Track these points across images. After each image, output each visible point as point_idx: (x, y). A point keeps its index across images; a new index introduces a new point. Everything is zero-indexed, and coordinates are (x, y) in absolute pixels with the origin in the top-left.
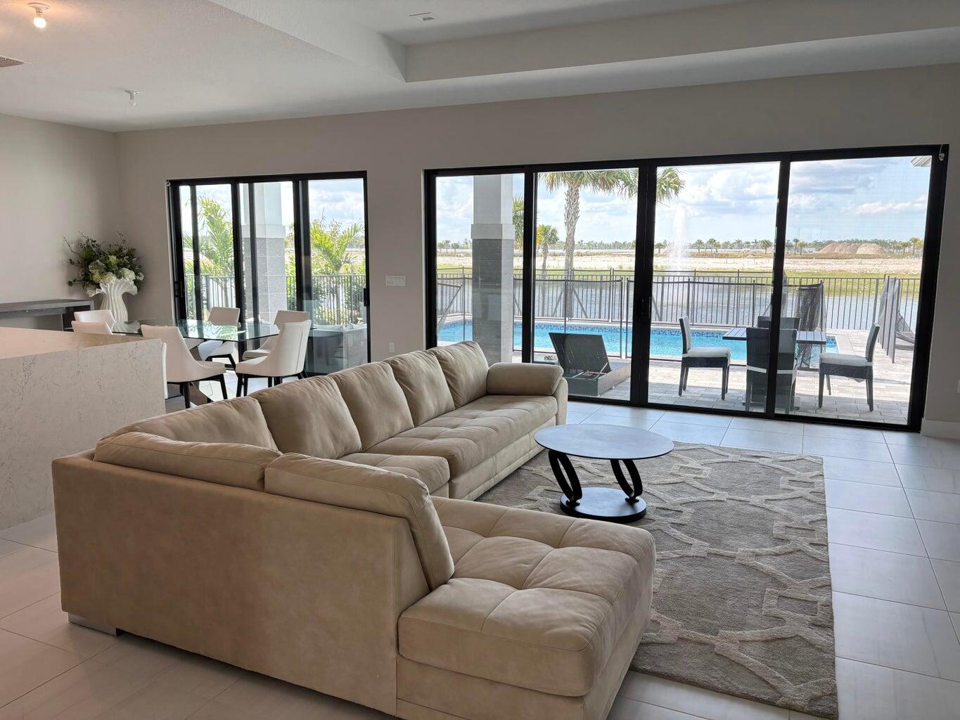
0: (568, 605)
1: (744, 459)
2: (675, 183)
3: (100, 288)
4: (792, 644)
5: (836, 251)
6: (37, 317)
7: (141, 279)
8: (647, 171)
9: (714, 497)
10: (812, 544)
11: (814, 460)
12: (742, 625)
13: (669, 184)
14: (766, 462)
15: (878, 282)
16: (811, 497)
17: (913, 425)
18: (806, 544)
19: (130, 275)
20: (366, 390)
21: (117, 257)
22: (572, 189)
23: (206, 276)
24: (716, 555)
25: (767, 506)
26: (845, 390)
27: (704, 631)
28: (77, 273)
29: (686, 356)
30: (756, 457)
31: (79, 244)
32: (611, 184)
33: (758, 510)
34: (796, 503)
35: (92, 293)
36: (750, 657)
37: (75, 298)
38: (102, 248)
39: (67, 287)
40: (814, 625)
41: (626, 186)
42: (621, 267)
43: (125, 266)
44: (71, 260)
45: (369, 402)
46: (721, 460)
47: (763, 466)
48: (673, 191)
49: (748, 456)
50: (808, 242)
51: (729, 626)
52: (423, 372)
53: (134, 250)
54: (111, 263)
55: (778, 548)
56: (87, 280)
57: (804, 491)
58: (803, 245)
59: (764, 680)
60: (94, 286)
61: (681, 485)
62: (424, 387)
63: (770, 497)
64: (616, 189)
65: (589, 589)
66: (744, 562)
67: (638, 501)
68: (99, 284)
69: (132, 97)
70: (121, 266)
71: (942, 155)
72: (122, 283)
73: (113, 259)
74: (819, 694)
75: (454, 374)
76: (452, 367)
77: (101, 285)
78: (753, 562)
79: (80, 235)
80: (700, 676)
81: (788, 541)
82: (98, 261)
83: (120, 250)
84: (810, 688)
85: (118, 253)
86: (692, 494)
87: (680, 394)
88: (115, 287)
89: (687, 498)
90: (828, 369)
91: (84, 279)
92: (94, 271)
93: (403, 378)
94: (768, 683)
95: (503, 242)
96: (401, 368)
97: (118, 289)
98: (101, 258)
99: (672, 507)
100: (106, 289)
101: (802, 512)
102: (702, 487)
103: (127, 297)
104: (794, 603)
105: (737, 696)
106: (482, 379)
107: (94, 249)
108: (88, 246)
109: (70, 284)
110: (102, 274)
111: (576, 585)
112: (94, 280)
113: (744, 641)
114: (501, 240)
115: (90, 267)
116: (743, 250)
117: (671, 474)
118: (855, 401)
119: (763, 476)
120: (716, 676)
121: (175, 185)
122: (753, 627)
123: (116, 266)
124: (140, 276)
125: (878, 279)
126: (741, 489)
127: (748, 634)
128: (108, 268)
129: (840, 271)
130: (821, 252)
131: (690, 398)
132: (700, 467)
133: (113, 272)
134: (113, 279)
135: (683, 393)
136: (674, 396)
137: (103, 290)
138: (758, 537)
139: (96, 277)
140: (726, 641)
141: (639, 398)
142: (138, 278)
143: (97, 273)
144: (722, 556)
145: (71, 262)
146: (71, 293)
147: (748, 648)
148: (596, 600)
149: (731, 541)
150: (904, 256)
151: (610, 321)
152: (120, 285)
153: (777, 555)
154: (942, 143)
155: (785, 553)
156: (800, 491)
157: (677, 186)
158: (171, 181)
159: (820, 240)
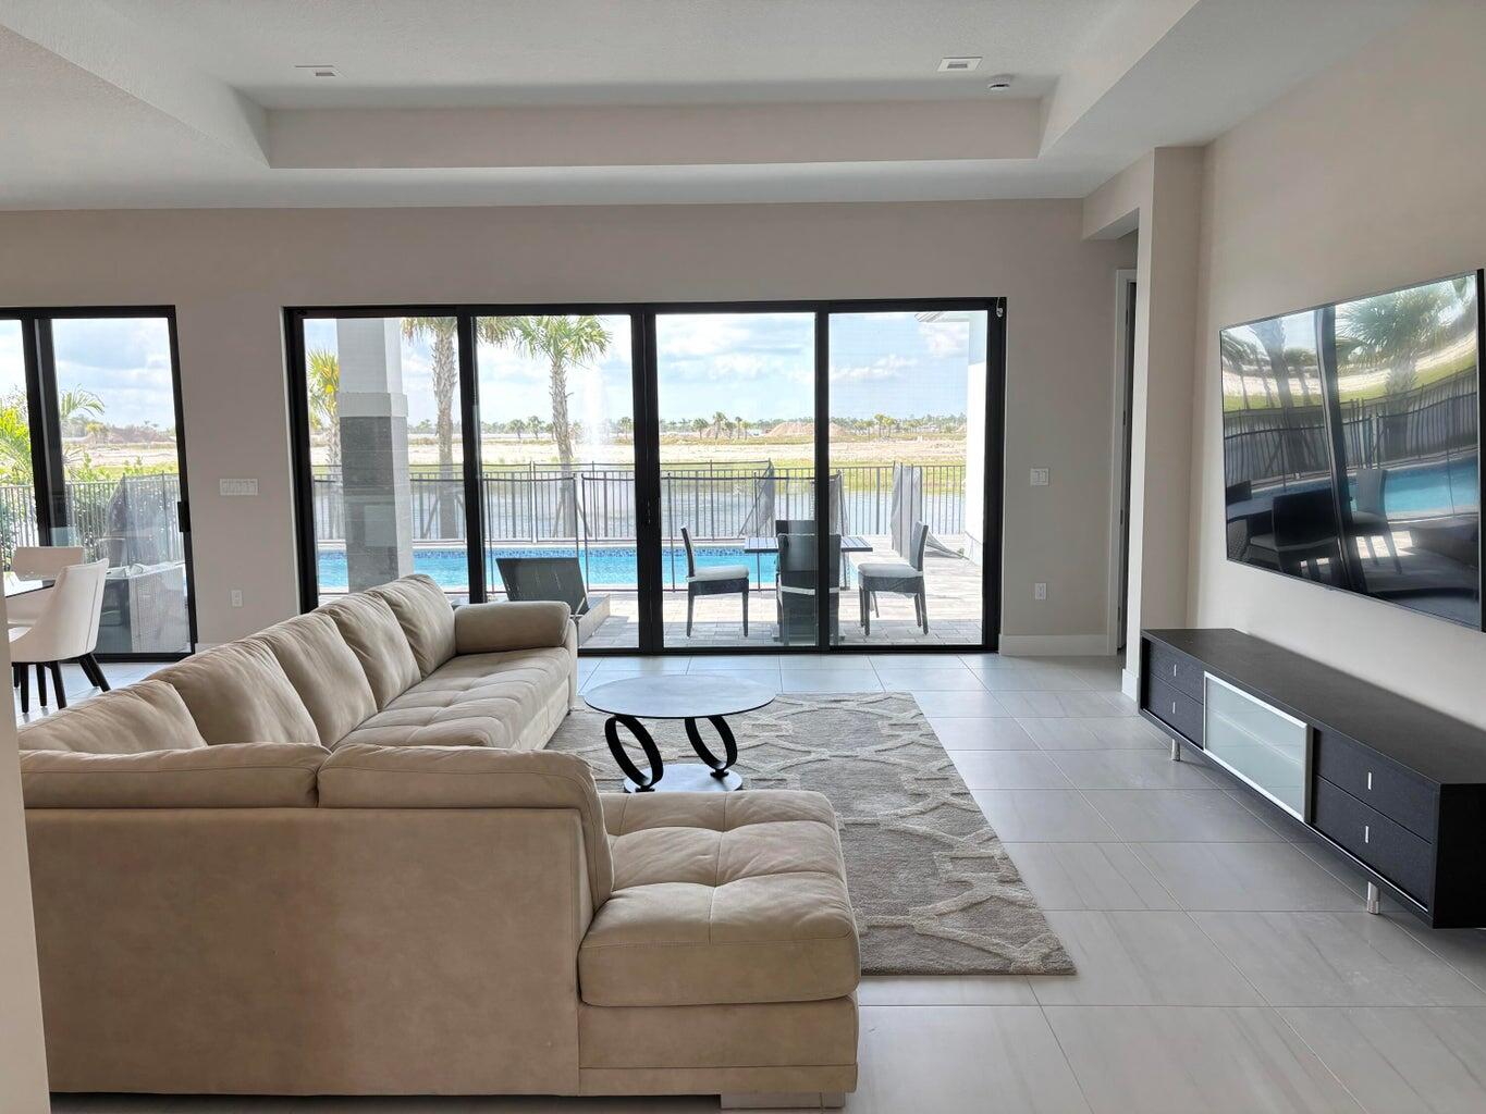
0: (800, 889)
1: (823, 706)
2: (601, 335)
4: (990, 906)
5: (788, 434)
8: (643, 321)
9: (812, 757)
10: (953, 794)
11: (903, 697)
12: (930, 899)
13: (591, 337)
14: (851, 705)
15: (878, 473)
16: (923, 740)
17: (989, 645)
18: (947, 796)
20: (311, 659)
22: (442, 341)
24: (855, 824)
25: (881, 758)
26: (893, 611)
27: (890, 913)
29: (693, 579)
30: (835, 701)
32: (502, 333)
33: (873, 765)
34: (908, 750)
36: (954, 928)
40: (1003, 882)
41: (525, 338)
42: (502, 460)
45: (320, 679)
46: (794, 710)
47: (850, 712)
48: (597, 347)
49: (826, 702)
50: (752, 422)
51: (916, 903)
52: (376, 625)
55: (920, 806)
57: (914, 735)
58: (747, 426)
59: (984, 950)
61: (764, 748)
62: (384, 650)
63: (879, 747)
64: (510, 342)
65: (809, 867)
66: (890, 827)
67: (727, 774)
71: (1000, 311)
74: (1046, 950)
75: (415, 626)
76: (409, 616)
78: (901, 825)
80: (915, 962)
81: (926, 795)
84: (1036, 946)
86: (785, 757)
87: (689, 635)
89: (782, 763)
90: (873, 583)
93: (353, 637)
94: (990, 952)
95: (393, 421)
96: (347, 621)
99: (769, 777)
101: (925, 760)
102: (792, 746)
104: (969, 863)
105: (965, 974)
106: (450, 631)
111: (788, 865)
113: (941, 915)
114: (389, 418)
116: (668, 433)
117: (745, 735)
118: (902, 623)
119: (855, 723)
120: (930, 959)
122: (942, 898)
125: (878, 468)
126: (839, 742)
127: (941, 906)
129: (802, 460)
130: (770, 435)
131: (702, 638)
132: (774, 722)
135: (692, 633)
136: (680, 637)
138: (894, 798)
140: (919, 918)
141: (651, 642)
144: (862, 824)
147: (946, 920)
148: (824, 878)
149: (860, 805)
150: (870, 438)
151: (535, 541)
153: (922, 813)
154: (999, 296)
155: (931, 810)
156: (907, 736)
157: (603, 340)
159: (766, 418)
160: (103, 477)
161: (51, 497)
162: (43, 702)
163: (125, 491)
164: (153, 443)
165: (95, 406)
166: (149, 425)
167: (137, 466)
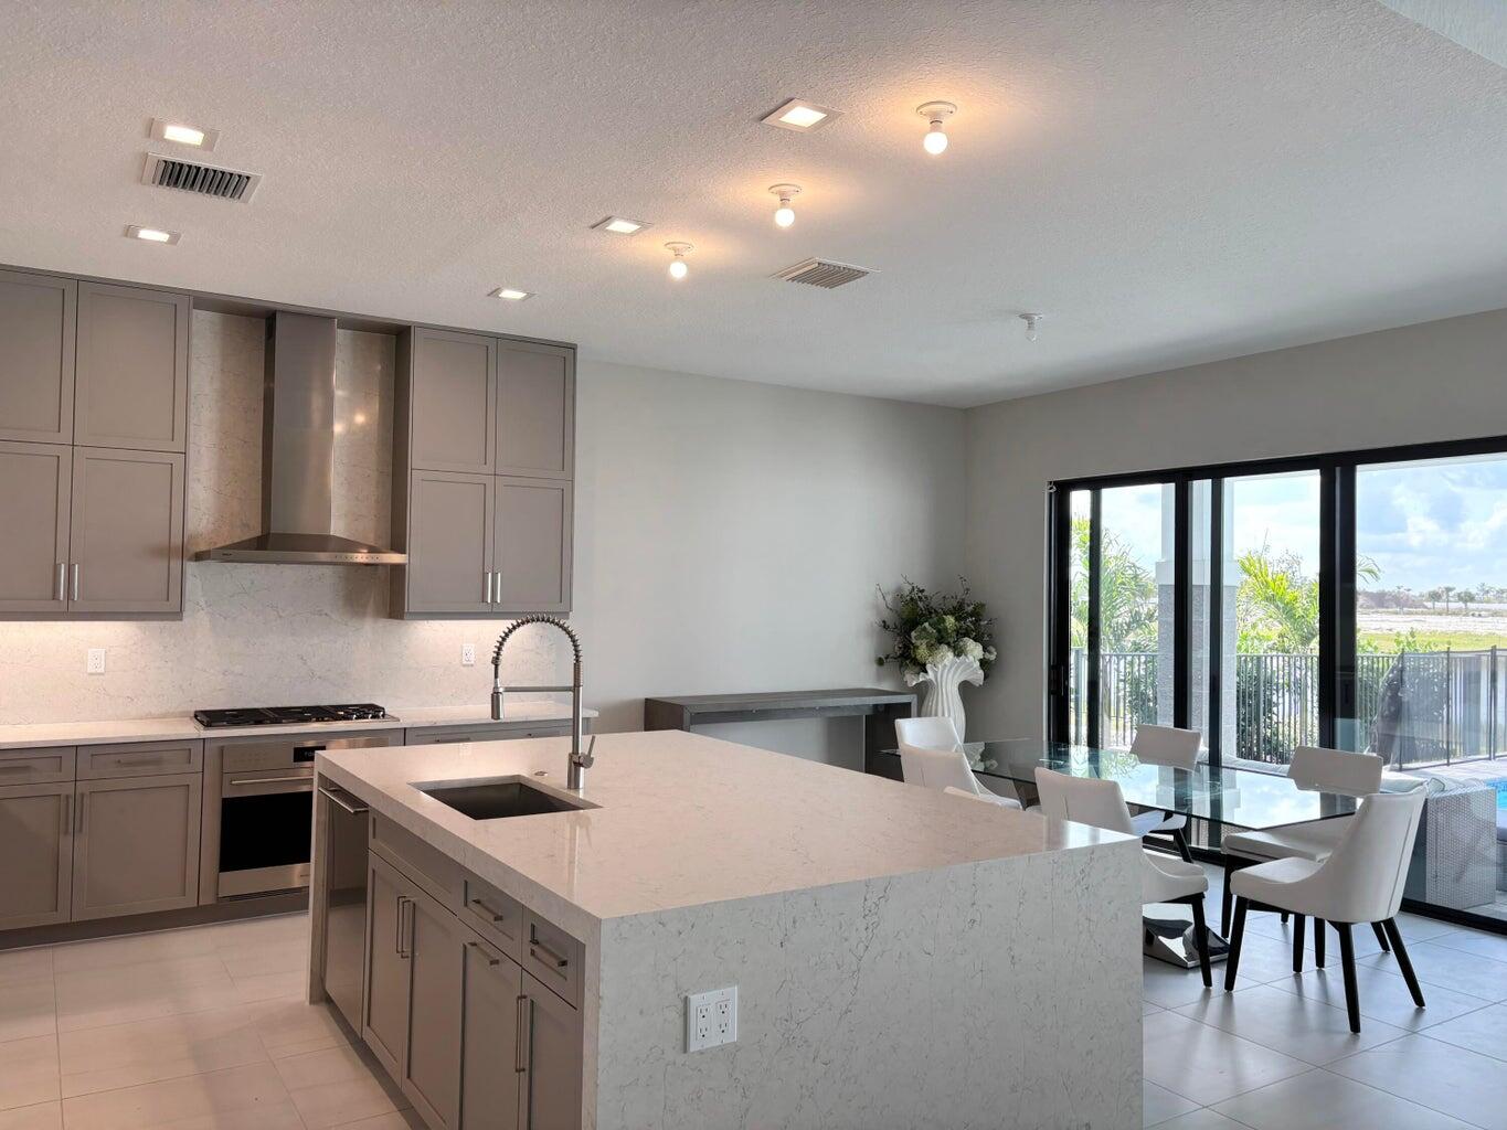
3: (926, 672)
6: (830, 718)
7: (993, 657)
19: (975, 650)
21: (956, 619)
23: (1077, 652)
28: (894, 646)
31: (899, 595)
35: (913, 680)
37: (886, 686)
38: (934, 604)
39: (875, 666)
43: (967, 634)
44: (884, 622)
53: (983, 605)
54: (946, 629)
56: (907, 658)
60: (917, 669)
68: (925, 665)
69: (1031, 325)
70: (963, 633)
72: (961, 663)
73: (950, 621)
77: (928, 667)
79: (902, 580)
82: (926, 624)
83: (961, 606)
85: (958, 611)
88: (950, 671)
91: (901, 655)
92: (918, 643)
97: (955, 673)
98: (931, 621)
100: (936, 673)
103: (966, 689)
107: (920, 604)
108: (912, 599)
109: (880, 662)
110: (931, 647)
112: (918, 657)
115: (913, 634)
121: (1062, 490)
123: (954, 634)
124: (990, 652)
128: (941, 639)
133: (948, 644)
134: (947, 656)
137: (931, 675)
139: (922, 652)
142: (988, 656)
143: (924, 646)
145: (885, 625)
146: (879, 678)
152: (959, 667)
158: (1056, 483)
160: (1370, 649)
161: (1338, 672)
162: (1320, 961)
163: (1402, 670)
164: (1405, 609)
165: (1370, 572)
166: (1402, 590)
167: (1410, 639)
